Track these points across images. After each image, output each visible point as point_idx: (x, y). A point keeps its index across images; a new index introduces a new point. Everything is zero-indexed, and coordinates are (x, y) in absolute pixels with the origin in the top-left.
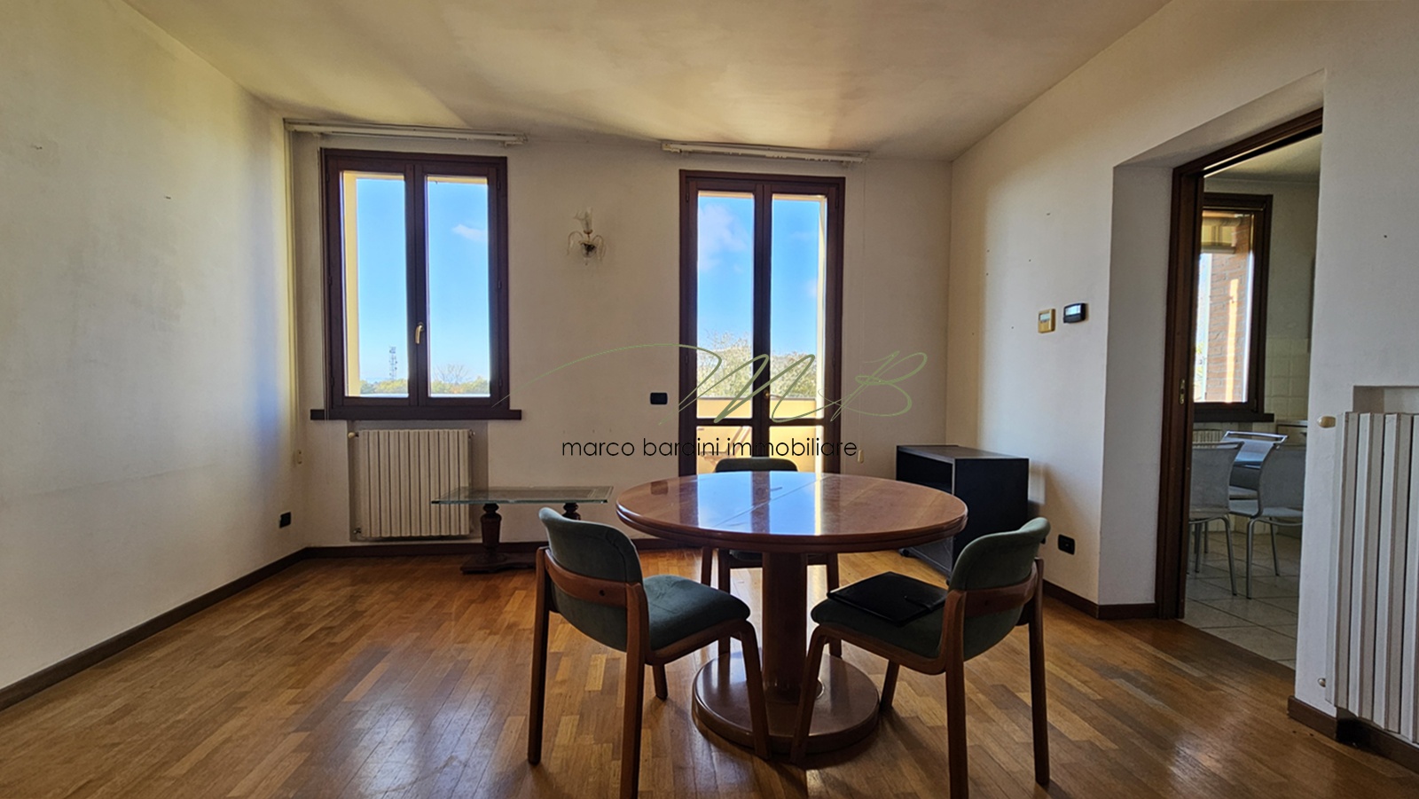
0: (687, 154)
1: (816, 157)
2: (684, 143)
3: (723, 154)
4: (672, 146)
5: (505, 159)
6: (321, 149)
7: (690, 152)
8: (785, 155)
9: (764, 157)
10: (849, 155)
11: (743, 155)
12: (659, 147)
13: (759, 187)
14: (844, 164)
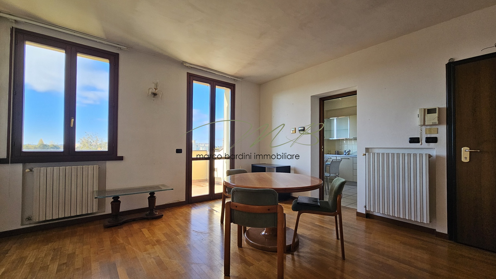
0: (191, 68)
1: (229, 77)
2: (191, 64)
3: (203, 70)
4: (187, 64)
5: (118, 54)
6: (13, 27)
7: (191, 67)
8: (221, 74)
9: (215, 74)
10: (238, 78)
11: (209, 72)
12: (182, 64)
13: (212, 83)
14: (236, 80)
